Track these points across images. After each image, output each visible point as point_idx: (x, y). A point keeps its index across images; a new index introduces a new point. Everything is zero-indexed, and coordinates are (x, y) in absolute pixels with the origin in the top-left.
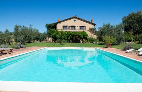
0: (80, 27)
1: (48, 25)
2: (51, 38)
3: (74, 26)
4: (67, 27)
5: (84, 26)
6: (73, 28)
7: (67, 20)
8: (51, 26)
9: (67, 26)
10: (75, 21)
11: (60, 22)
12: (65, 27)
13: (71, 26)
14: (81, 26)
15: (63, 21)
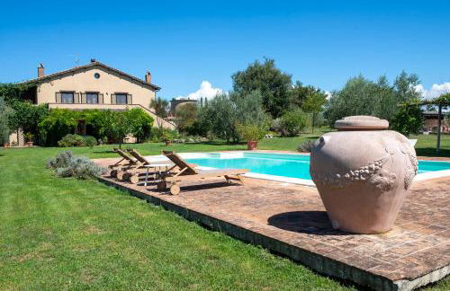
0: (114, 97)
1: (6, 87)
2: (21, 133)
3: (97, 93)
4: (76, 96)
5: (126, 94)
6: (94, 99)
7: (72, 72)
8: (17, 90)
9: (73, 93)
10: (97, 76)
11: (48, 79)
12: (67, 94)
13: (88, 93)
14: (117, 94)
15: (60, 76)
